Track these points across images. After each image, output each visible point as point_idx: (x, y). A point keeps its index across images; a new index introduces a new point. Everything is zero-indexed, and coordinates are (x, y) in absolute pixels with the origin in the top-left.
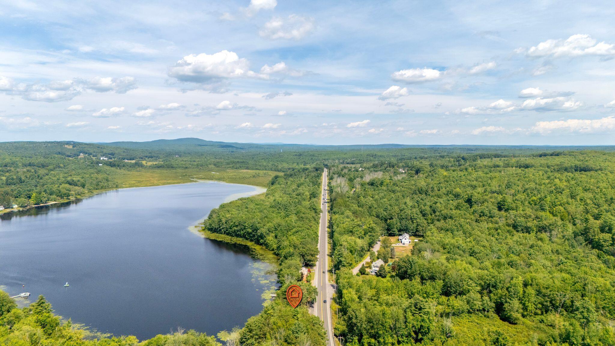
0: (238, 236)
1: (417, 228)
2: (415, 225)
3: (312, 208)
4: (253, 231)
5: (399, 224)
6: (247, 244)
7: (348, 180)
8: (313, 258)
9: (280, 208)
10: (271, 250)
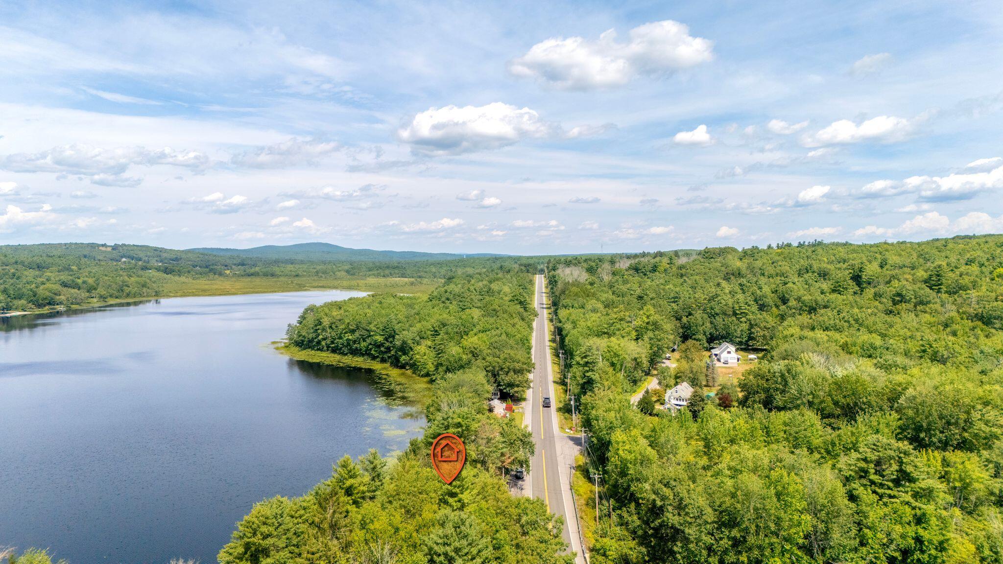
0: (355, 352)
1: (751, 333)
2: (745, 326)
3: (517, 300)
4: (386, 339)
5: (708, 325)
6: (371, 368)
7: (585, 270)
8: (518, 379)
9: (448, 299)
10: (423, 376)
